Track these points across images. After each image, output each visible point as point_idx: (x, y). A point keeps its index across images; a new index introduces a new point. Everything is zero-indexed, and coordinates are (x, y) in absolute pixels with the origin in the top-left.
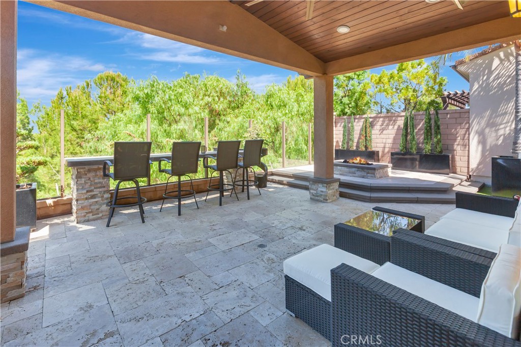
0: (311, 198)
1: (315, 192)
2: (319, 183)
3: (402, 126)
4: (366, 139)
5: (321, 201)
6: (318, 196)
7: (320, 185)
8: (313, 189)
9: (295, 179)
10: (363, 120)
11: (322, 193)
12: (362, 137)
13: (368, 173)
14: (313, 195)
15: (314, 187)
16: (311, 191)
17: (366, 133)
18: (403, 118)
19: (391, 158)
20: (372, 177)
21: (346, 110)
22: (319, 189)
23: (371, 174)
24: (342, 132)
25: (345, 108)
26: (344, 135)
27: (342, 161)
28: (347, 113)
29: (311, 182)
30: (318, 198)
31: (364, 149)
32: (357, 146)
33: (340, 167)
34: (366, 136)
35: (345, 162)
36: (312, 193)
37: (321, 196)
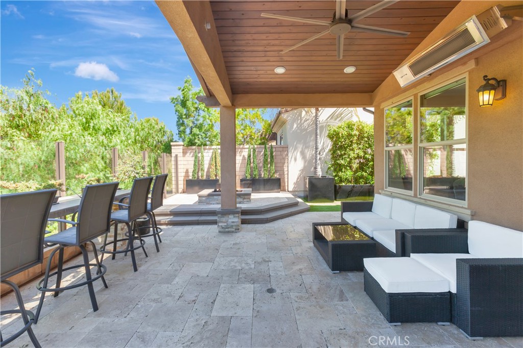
0: (220, 232)
1: (226, 224)
2: (229, 214)
3: (246, 157)
4: (216, 168)
5: (233, 232)
6: (228, 228)
7: (231, 216)
8: (222, 222)
9: (174, 216)
10: (212, 151)
11: (233, 224)
12: (212, 167)
13: (245, 199)
14: (223, 228)
15: (224, 219)
16: (220, 224)
17: (216, 163)
18: (247, 150)
19: (241, 184)
20: (248, 201)
21: (196, 141)
22: (229, 220)
23: (248, 199)
24: (193, 163)
25: (195, 139)
26: (195, 165)
27: (213, 190)
28: (196, 143)
29: (219, 215)
30: (230, 230)
31: (215, 178)
32: (208, 176)
33: (217, 197)
34: (216, 166)
35: (215, 191)
36: (222, 226)
37: (232, 227)
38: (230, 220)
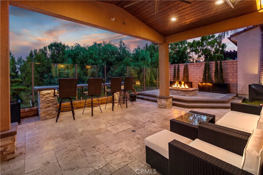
0: (158, 107)
2: (162, 99)
5: (163, 108)
6: (161, 105)
8: (159, 102)
13: (187, 93)
18: (204, 65)
20: (189, 95)
29: (158, 98)
36: (159, 104)
37: (163, 105)
38: (163, 102)
